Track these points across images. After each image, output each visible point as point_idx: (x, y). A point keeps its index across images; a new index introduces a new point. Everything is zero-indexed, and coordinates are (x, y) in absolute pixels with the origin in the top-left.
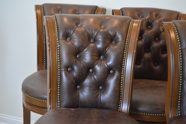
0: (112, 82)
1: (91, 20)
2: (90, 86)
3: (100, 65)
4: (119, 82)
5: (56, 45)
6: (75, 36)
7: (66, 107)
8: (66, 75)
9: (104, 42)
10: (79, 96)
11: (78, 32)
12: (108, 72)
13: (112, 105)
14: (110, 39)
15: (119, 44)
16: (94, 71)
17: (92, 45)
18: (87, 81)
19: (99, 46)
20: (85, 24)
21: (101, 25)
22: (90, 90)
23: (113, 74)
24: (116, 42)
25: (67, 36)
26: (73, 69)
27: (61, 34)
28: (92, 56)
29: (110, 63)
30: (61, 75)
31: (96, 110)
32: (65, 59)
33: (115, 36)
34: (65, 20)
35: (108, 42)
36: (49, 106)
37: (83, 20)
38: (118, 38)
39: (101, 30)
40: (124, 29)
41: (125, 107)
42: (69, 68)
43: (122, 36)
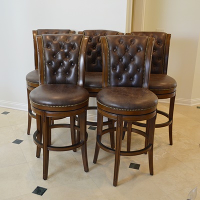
0: (73, 70)
1: (62, 37)
2: (62, 73)
3: (66, 61)
4: (77, 70)
5: (42, 51)
6: (52, 46)
7: (49, 83)
8: (48, 66)
9: (68, 48)
10: (56, 78)
11: (54, 43)
12: (71, 65)
13: (73, 82)
14: (72, 47)
15: (76, 49)
16: (64, 64)
17: (62, 50)
18: (60, 70)
19: (66, 51)
20: (58, 39)
21: (67, 39)
22: (61, 75)
23: (73, 66)
24: (75, 48)
25: (48, 46)
26: (52, 63)
27: (45, 45)
28: (62, 56)
29: (72, 59)
30: (46, 67)
31: (64, 85)
32: (47, 58)
33: (74, 45)
34: (48, 37)
35: (70, 48)
36: (40, 84)
37: (57, 37)
38: (75, 46)
39: (67, 42)
40: (79, 41)
41: (81, 83)
42: (50, 63)
43: (78, 45)
